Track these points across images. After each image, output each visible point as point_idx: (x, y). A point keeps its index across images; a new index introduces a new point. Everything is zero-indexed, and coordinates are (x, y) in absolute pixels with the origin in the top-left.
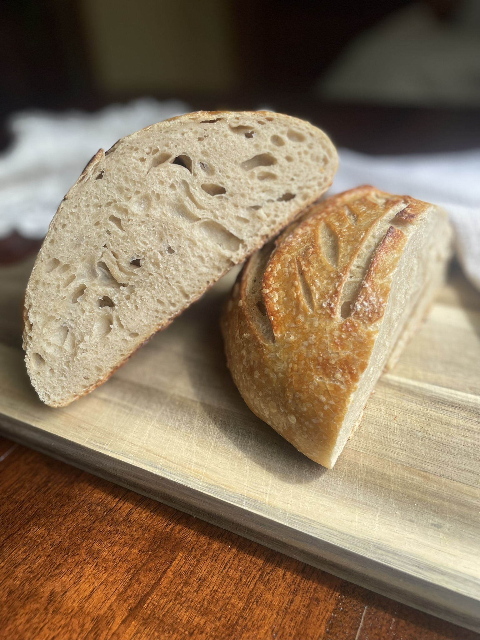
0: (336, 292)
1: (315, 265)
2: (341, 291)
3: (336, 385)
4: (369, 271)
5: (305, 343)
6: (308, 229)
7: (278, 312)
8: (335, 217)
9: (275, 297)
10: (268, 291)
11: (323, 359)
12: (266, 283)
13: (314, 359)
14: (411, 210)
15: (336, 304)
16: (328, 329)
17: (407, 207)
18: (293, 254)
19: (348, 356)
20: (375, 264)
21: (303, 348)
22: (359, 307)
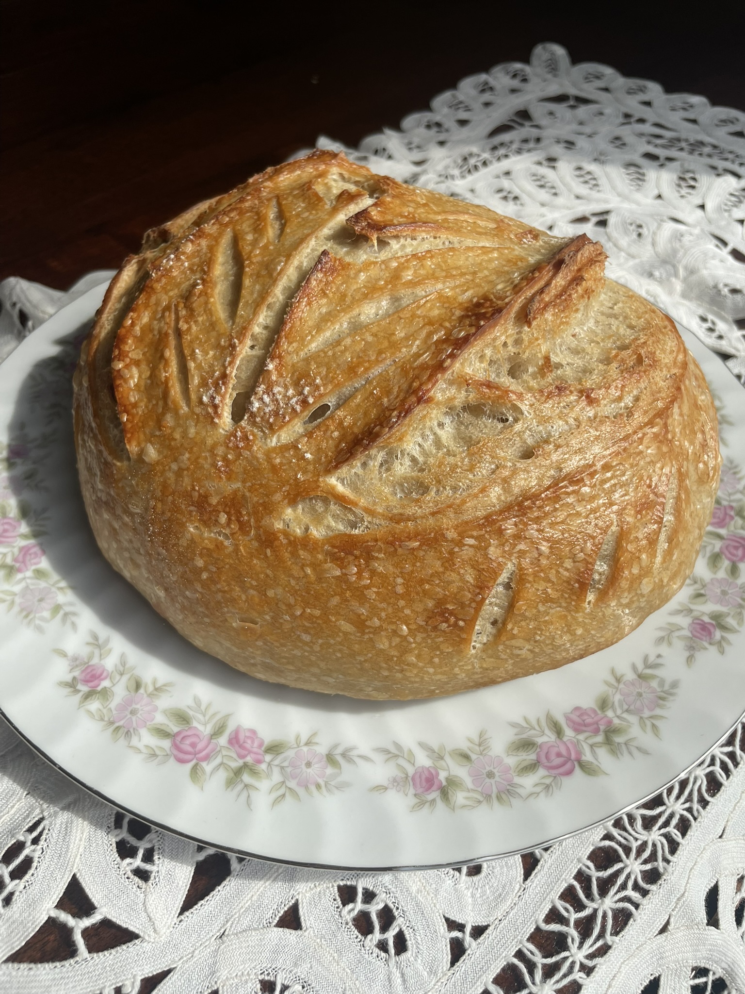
0: (224, 376)
1: (200, 319)
2: (234, 374)
3: (217, 539)
4: (278, 338)
5: (174, 466)
6: (204, 243)
7: (135, 405)
8: (252, 221)
9: (132, 377)
10: (120, 365)
11: (200, 495)
12: (120, 349)
13: (187, 495)
14: (379, 211)
15: (223, 397)
16: (209, 442)
17: (373, 205)
18: (171, 294)
19: (235, 492)
20: (289, 325)
21: (170, 475)
22: (256, 405)
